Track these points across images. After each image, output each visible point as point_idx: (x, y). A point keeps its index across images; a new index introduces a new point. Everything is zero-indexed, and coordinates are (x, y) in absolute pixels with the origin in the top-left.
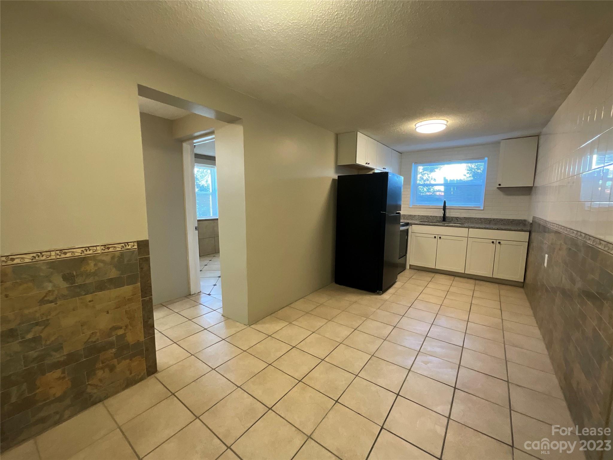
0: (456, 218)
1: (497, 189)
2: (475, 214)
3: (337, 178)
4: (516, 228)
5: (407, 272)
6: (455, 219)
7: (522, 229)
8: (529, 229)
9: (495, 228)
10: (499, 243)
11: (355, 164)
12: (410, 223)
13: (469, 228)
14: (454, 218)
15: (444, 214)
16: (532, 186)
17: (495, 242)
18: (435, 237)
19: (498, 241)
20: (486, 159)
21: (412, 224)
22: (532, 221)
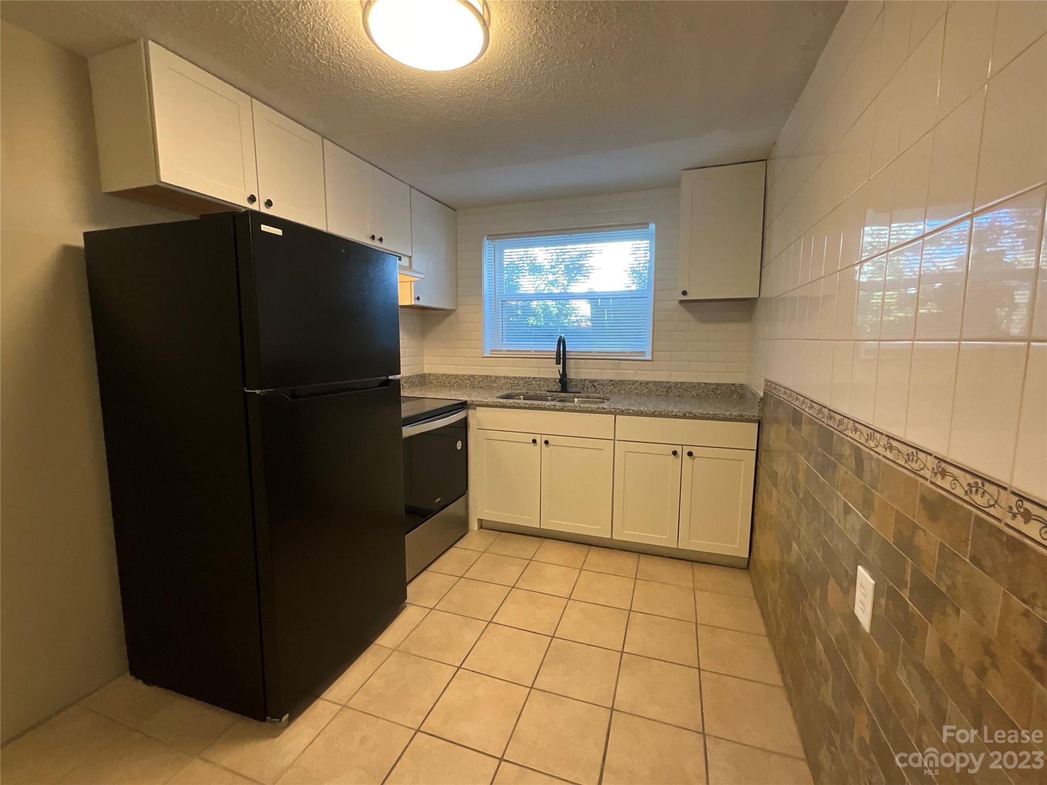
0: (592, 381)
1: (680, 307)
2: (633, 372)
3: (81, 243)
4: (728, 413)
5: (474, 540)
6: (590, 384)
7: (742, 416)
8: (755, 413)
9: (679, 414)
10: (690, 454)
11: (157, 183)
12: (469, 402)
13: (615, 413)
14: (587, 381)
15: (564, 375)
16: (758, 296)
17: (679, 453)
18: (534, 441)
19: (687, 449)
20: (652, 226)
21: (475, 406)
22: (765, 393)
